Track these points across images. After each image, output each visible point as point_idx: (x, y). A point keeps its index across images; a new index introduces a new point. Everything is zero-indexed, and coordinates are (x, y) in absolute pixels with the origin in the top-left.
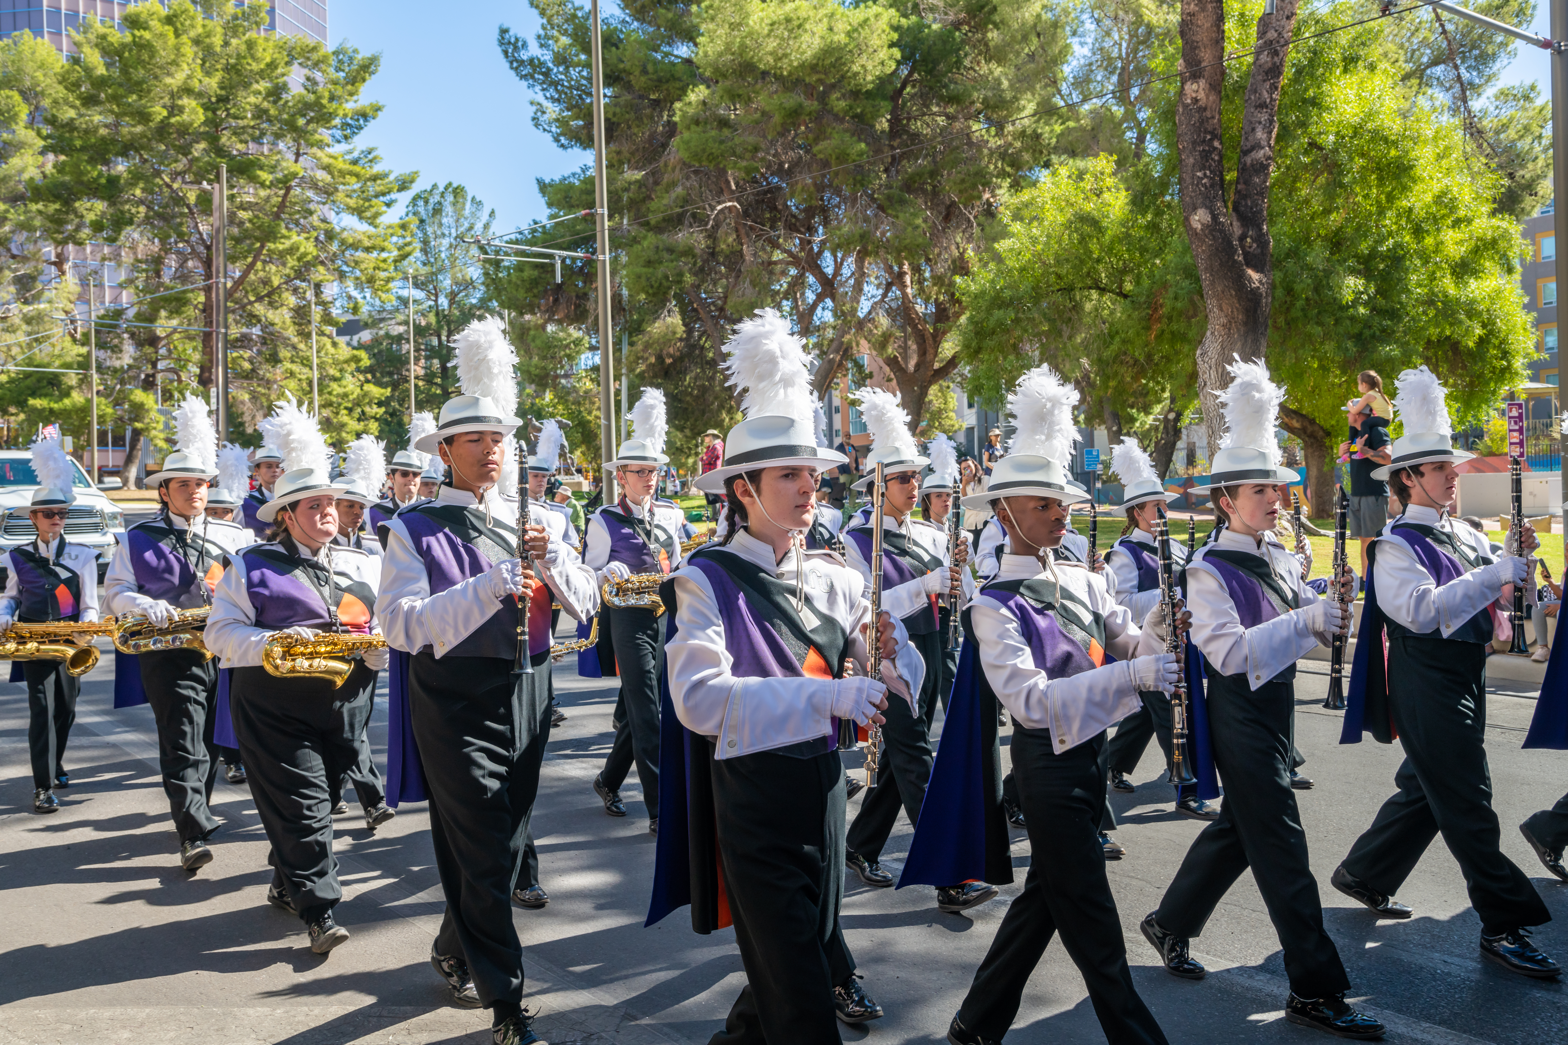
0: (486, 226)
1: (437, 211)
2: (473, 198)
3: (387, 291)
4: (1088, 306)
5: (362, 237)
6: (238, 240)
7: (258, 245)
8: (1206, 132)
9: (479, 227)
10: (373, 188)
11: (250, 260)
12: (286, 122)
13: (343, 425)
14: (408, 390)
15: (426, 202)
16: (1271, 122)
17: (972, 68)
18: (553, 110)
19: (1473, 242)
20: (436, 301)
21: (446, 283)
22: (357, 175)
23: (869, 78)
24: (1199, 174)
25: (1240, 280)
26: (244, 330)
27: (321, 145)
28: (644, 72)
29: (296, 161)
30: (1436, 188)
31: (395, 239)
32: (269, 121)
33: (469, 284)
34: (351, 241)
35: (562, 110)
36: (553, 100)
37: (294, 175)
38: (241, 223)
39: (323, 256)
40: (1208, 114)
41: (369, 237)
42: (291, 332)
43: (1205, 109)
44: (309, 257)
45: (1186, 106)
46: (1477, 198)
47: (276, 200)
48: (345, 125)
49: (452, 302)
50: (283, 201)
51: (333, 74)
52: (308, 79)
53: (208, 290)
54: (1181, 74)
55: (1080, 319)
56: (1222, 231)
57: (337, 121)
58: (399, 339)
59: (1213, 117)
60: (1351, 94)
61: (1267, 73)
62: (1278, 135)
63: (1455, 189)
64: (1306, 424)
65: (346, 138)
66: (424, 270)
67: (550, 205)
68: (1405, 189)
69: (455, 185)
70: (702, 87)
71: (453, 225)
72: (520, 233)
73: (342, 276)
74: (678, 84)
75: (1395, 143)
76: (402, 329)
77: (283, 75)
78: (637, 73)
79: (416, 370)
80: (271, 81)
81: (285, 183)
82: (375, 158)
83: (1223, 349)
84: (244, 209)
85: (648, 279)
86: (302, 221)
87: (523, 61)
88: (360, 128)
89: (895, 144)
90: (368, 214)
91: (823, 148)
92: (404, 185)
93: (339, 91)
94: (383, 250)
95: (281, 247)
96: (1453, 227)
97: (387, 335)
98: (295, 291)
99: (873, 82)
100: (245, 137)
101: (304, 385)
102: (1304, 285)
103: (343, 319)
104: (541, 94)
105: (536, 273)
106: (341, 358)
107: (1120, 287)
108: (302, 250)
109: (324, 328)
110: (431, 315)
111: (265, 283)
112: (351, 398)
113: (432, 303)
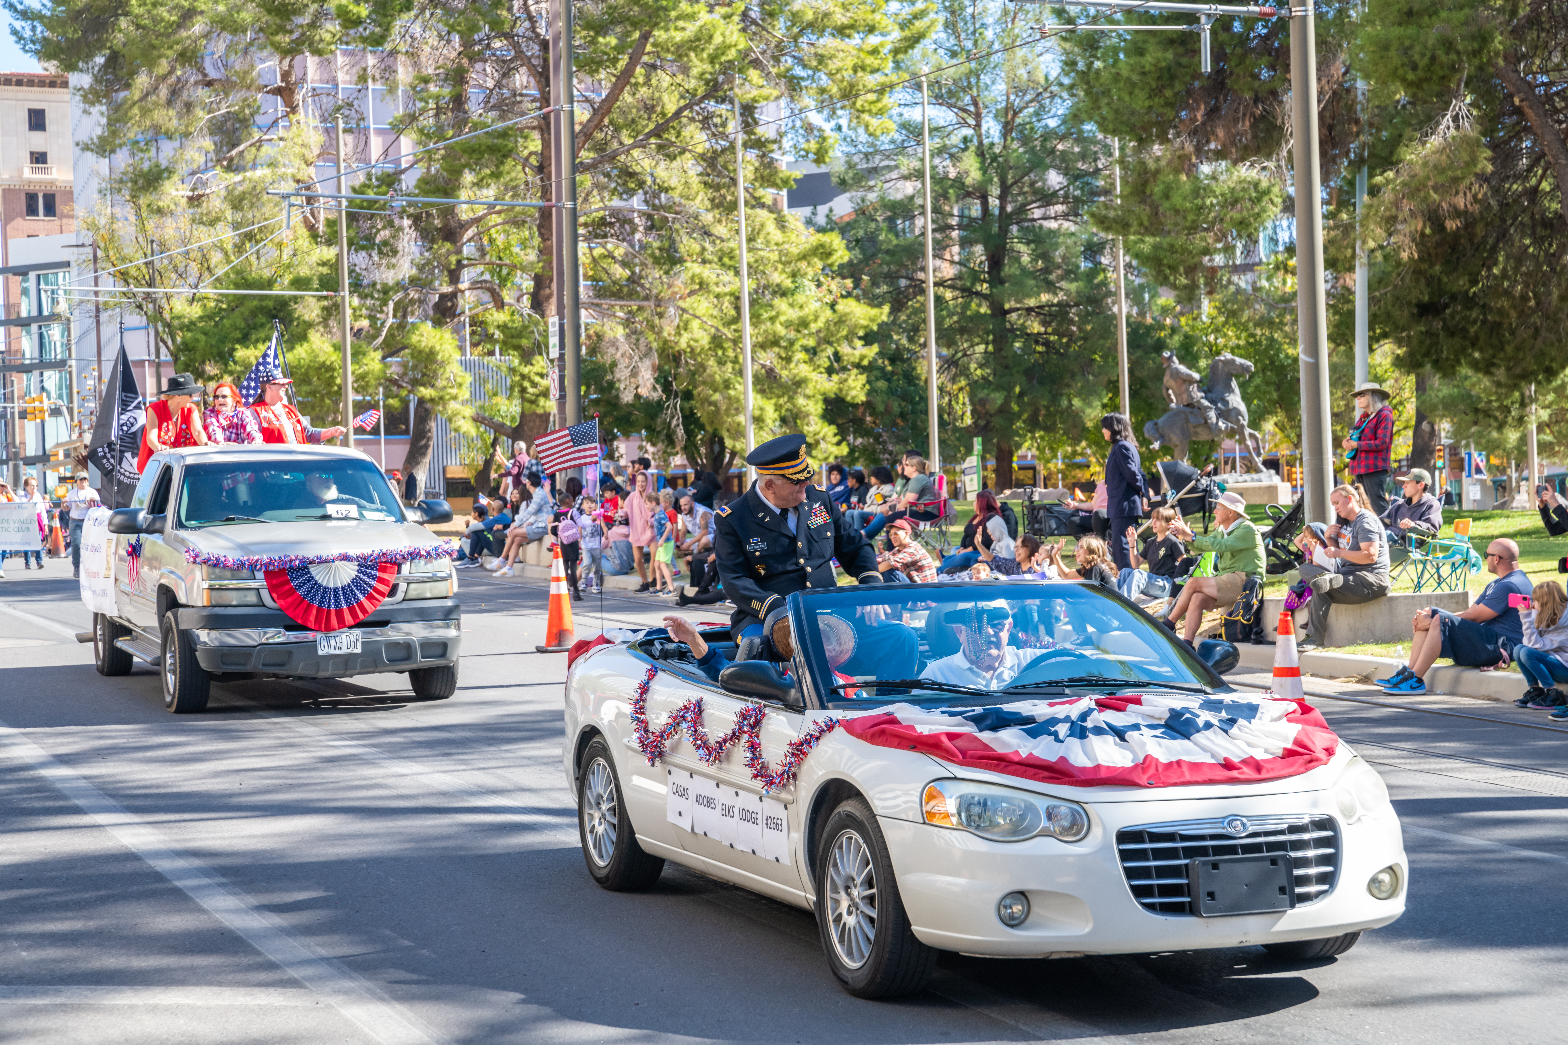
3: (881, 112)
7: (636, 35)
11: (622, 64)
13: (799, 383)
14: (923, 310)
20: (978, 126)
21: (997, 90)
26: (616, 203)
33: (1041, 87)
34: (809, 16)
39: (757, 48)
42: (700, 202)
44: (732, 54)
49: (1007, 129)
53: (544, 126)
66: (952, 66)
73: (793, 85)
76: (909, 188)
79: (938, 268)
94: (871, 29)
95: (678, 36)
97: (884, 202)
98: (706, 122)
101: (727, 307)
103: (798, 174)
105: (1170, 55)
106: (795, 250)
108: (718, 39)
109: (760, 192)
110: (968, 155)
111: (650, 109)
112: (813, 327)
113: (970, 132)
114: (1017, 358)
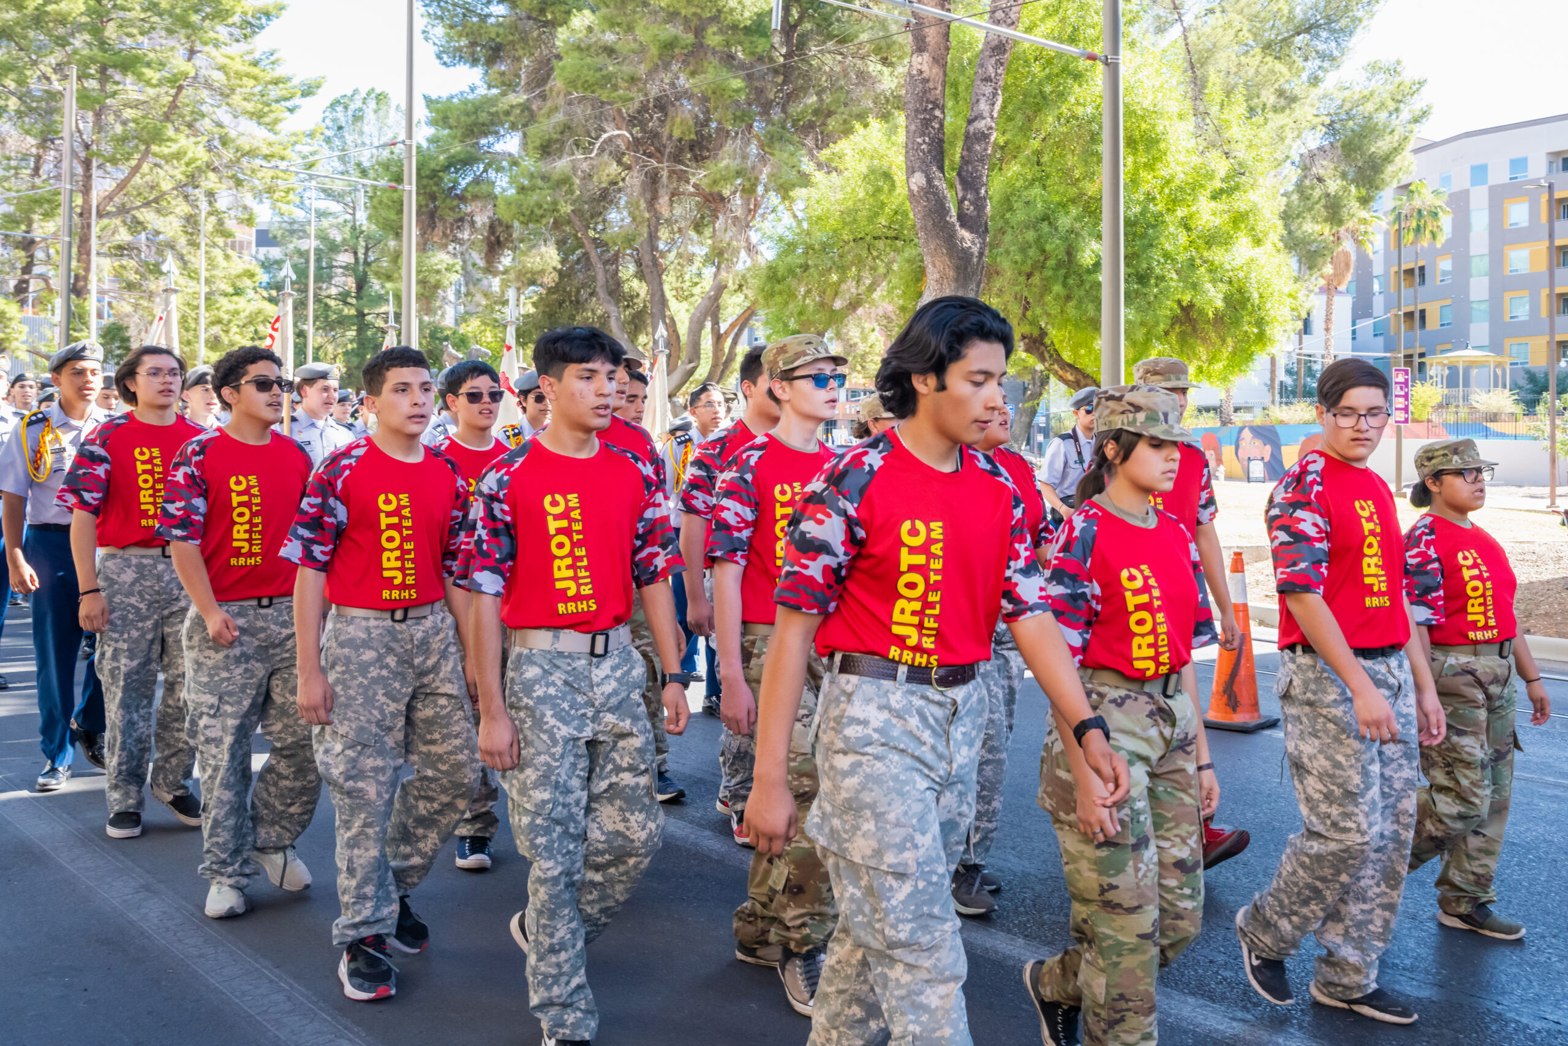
1: (358, 118)
2: (398, 106)
3: (289, 202)
5: (261, 144)
6: (122, 141)
7: (143, 147)
8: (928, 101)
10: (274, 92)
11: (133, 163)
12: (179, 18)
15: (346, 108)
16: (995, 95)
20: (354, 214)
22: (255, 78)
23: (747, 14)
24: (919, 140)
25: (952, 239)
26: (128, 237)
27: (216, 43)
29: (189, 60)
31: (299, 147)
32: (160, 15)
34: (247, 148)
37: (186, 75)
39: (217, 162)
40: (931, 85)
41: (268, 144)
42: (180, 242)
43: (928, 81)
44: (199, 163)
45: (914, 79)
47: (166, 99)
48: (244, 24)
49: (371, 217)
50: (174, 101)
53: (84, 191)
56: (935, 194)
57: (235, 19)
59: (936, 88)
61: (993, 50)
65: (246, 37)
69: (378, 91)
70: (587, 12)
71: (375, 133)
73: (238, 184)
74: (563, 8)
81: (177, 83)
82: (278, 60)
84: (130, 107)
86: (193, 123)
88: (262, 27)
89: (779, 80)
90: (267, 120)
91: (700, 81)
92: (308, 91)
94: (284, 158)
95: (168, 150)
98: (186, 198)
99: (751, 18)
100: (133, 30)
101: (191, 300)
108: (190, 155)
109: (216, 240)
110: (347, 229)
111: (152, 188)
112: (242, 315)
113: (349, 217)
114: (370, 340)
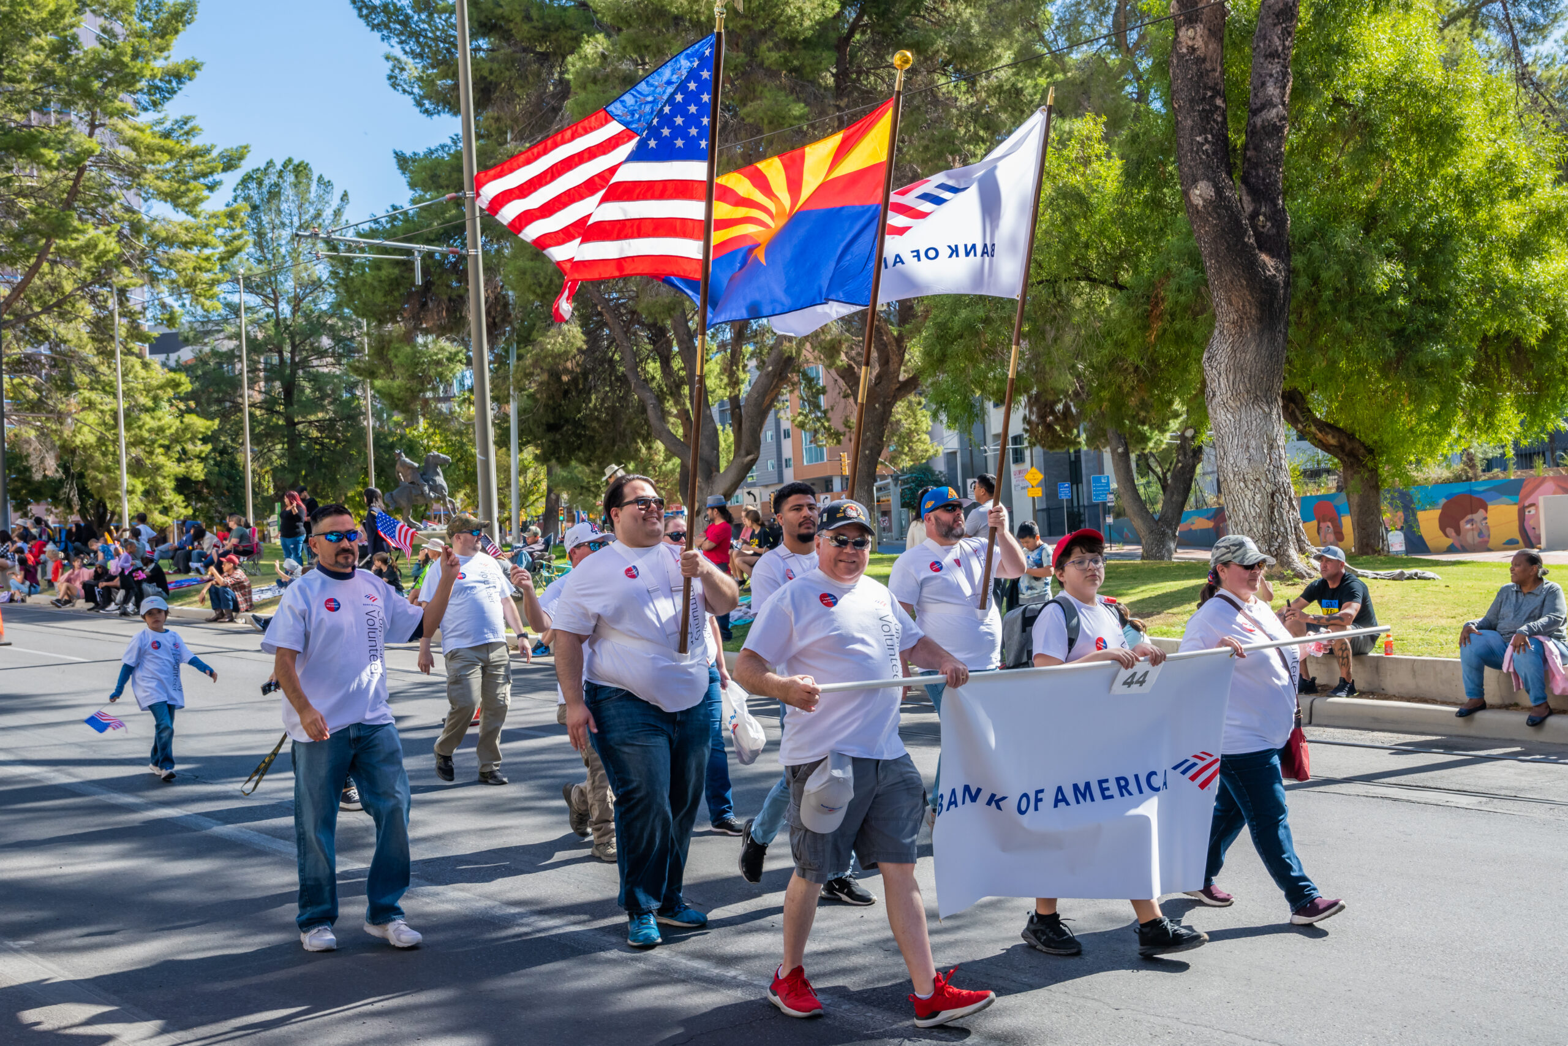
0: (337, 213)
1: (274, 194)
2: (320, 178)
3: (211, 298)
4: (1078, 303)
5: (178, 229)
6: (18, 237)
7: (43, 241)
8: (1206, 87)
9: (328, 213)
10: (190, 168)
11: (33, 261)
12: (78, 86)
13: (158, 468)
14: (241, 421)
15: (260, 184)
16: (1285, 74)
17: (935, 9)
18: (413, 68)
19: (1534, 217)
20: (276, 308)
21: (288, 285)
22: (170, 152)
23: (807, 23)
24: (1199, 139)
25: (1251, 268)
26: (29, 349)
27: (122, 114)
28: (528, 18)
29: (91, 135)
30: (1488, 151)
31: (220, 231)
32: (56, 84)
33: (317, 285)
34: (164, 234)
35: (425, 68)
36: (413, 54)
37: (89, 153)
38: (21, 214)
39: (128, 254)
40: (1208, 66)
41: (187, 229)
42: (89, 351)
43: (1204, 60)
44: (111, 256)
45: (1181, 57)
46: (1538, 162)
47: (66, 184)
48: (153, 89)
49: (295, 310)
50: (75, 185)
51: (137, 25)
52: (104, 30)
54: (1174, 17)
55: (1068, 319)
56: (1228, 208)
57: (143, 84)
58: (231, 356)
59: (1214, 70)
60: (1384, 37)
61: (1278, 16)
62: (1293, 90)
63: (1512, 152)
64: (1344, 439)
65: (155, 104)
66: (258, 269)
67: (412, 185)
68: (1451, 153)
69: (296, 162)
70: (600, 37)
71: (295, 211)
72: (376, 221)
73: (153, 278)
74: (569, 34)
75: (1436, 99)
76: (231, 344)
77: (72, 26)
78: (518, 19)
79: (251, 396)
80: (56, 34)
81: (77, 162)
82: (193, 129)
83: (1234, 351)
84: (25, 196)
85: (536, 275)
86: (100, 210)
87: (375, 7)
88: (173, 92)
89: (842, 104)
90: (185, 200)
91: (753, 110)
92: (230, 163)
93: (145, 45)
94: (206, 245)
95: (73, 244)
96: (1511, 197)
97: (215, 353)
98: (93, 298)
99: (812, 28)
100: (23, 105)
101: (108, 419)
102: (1331, 273)
103: (155, 334)
104: (398, 47)
105: (397, 271)
106: (154, 383)
107: (1116, 279)
108: (101, 247)
109: (131, 345)
110: (270, 325)
111: (53, 290)
112: (168, 433)
113: (271, 311)
114: (303, 453)
